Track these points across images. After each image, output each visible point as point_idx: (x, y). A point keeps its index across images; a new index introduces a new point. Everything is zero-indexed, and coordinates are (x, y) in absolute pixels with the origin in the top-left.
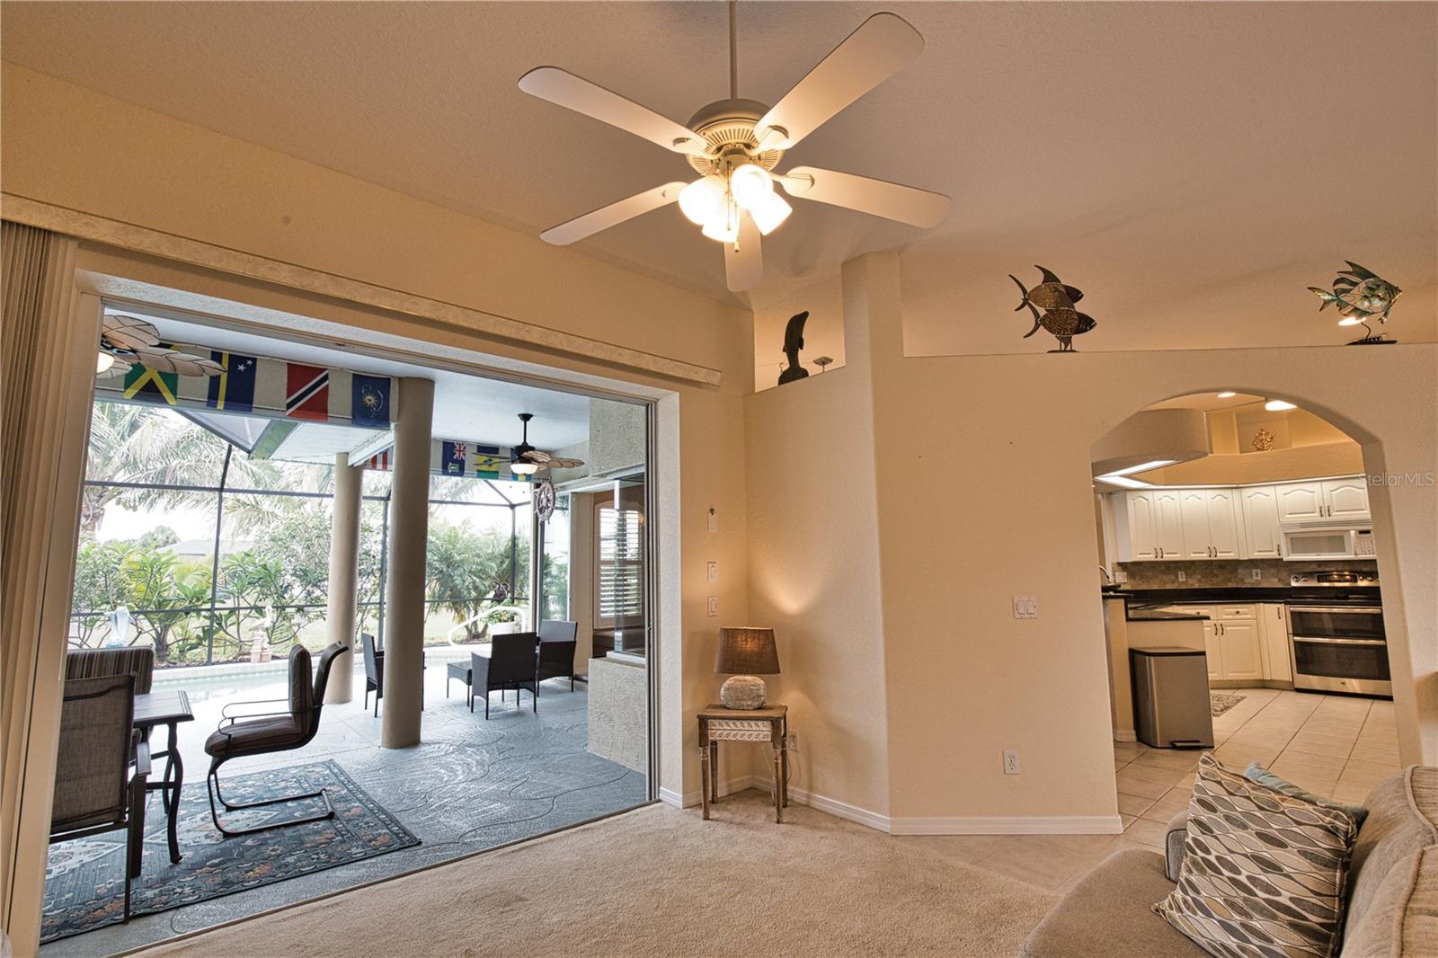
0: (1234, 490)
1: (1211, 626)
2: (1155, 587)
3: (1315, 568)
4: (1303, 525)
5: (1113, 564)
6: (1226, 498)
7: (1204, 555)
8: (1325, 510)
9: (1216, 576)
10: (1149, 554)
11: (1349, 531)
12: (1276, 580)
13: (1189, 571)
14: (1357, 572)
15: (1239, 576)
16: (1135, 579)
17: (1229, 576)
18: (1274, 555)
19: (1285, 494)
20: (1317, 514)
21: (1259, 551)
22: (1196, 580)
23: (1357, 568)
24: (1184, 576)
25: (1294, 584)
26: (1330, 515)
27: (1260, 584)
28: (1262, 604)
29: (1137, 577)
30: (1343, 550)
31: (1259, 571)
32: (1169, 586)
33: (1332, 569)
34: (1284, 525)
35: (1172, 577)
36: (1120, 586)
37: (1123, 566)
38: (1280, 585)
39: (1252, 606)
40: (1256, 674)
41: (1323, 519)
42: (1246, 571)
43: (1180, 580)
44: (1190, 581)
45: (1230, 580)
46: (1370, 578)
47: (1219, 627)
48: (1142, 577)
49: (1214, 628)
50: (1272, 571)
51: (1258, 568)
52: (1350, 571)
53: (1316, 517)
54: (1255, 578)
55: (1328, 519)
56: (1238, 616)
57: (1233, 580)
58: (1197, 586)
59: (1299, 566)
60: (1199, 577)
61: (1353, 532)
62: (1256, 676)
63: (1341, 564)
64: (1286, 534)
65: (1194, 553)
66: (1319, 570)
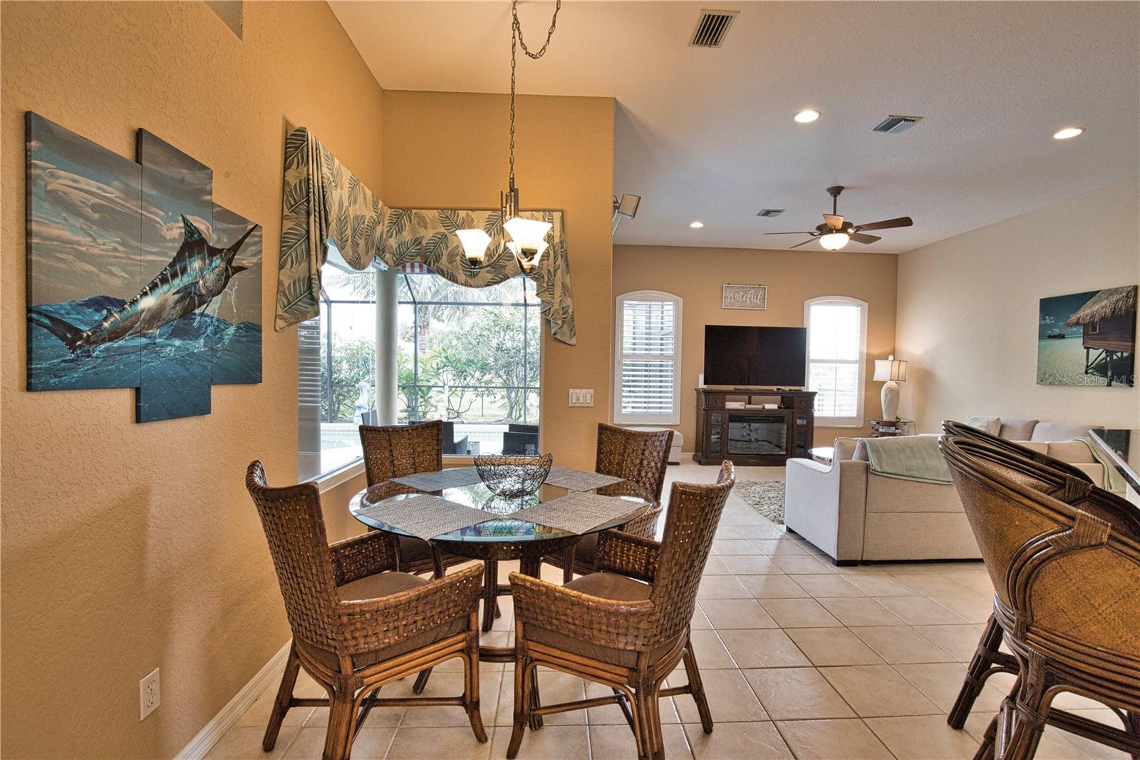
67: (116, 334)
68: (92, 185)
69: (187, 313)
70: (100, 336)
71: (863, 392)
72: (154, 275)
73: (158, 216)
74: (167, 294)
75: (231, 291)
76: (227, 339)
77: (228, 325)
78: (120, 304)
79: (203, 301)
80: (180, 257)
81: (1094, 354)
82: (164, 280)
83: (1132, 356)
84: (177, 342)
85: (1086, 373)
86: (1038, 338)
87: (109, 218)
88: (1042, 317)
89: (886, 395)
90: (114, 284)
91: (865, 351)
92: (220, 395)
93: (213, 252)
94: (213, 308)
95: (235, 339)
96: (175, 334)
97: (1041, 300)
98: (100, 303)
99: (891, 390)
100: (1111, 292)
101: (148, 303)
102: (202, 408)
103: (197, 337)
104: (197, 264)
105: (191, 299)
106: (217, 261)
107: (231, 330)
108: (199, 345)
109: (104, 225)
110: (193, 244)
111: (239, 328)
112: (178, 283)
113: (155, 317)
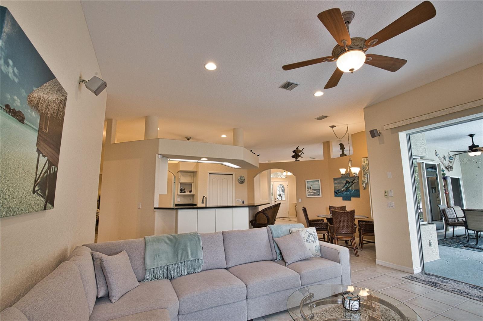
67: (340, 192)
68: (337, 181)
69: (347, 190)
70: (339, 193)
72: (343, 187)
73: (343, 181)
74: (345, 188)
75: (353, 186)
76: (353, 192)
77: (352, 190)
78: (340, 190)
79: (349, 188)
80: (346, 184)
82: (344, 187)
84: (346, 193)
87: (339, 183)
90: (339, 188)
92: (352, 198)
93: (350, 182)
94: (350, 189)
95: (354, 192)
96: (345, 192)
98: (338, 190)
101: (342, 189)
102: (350, 200)
103: (348, 192)
104: (348, 184)
105: (347, 188)
106: (350, 183)
107: (353, 191)
108: (349, 193)
109: (338, 184)
110: (347, 182)
111: (355, 190)
112: (345, 187)
113: (343, 191)
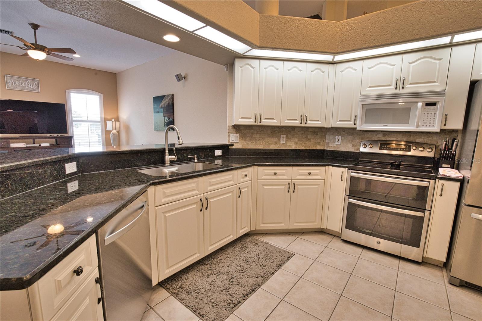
0: (330, 65)
1: (285, 185)
2: (261, 147)
3: (380, 137)
4: (379, 97)
5: (229, 126)
6: (323, 72)
7: (297, 122)
8: (401, 83)
9: (309, 140)
10: (250, 118)
11: (417, 102)
12: (350, 145)
13: (289, 135)
14: (412, 143)
15: (327, 141)
16: (245, 140)
17: (319, 141)
18: (350, 124)
19: (369, 68)
20: (393, 87)
21: (340, 121)
22: (293, 143)
23: (412, 139)
24: (285, 139)
25: (362, 150)
26: (403, 88)
27: (339, 148)
28: (331, 167)
29: (248, 139)
30: (406, 121)
31: (340, 137)
32: (272, 147)
33: (392, 139)
34: (363, 97)
35: (275, 139)
36: (232, 145)
37: (237, 128)
38: (352, 150)
39: (323, 168)
40: (316, 224)
41: (397, 92)
42: (331, 137)
43: (281, 142)
44: (289, 143)
45: (319, 144)
46: (422, 149)
47: (292, 186)
48: (251, 138)
49: (287, 186)
50: (350, 138)
51: (340, 135)
52: (407, 142)
53: (391, 90)
54: (336, 143)
55: (402, 91)
56: (310, 177)
57: (321, 143)
58: (293, 147)
59: (369, 135)
60: (296, 140)
61: (420, 104)
62: (315, 225)
63: (401, 135)
64: (363, 105)
65: (288, 120)
66: (383, 139)
71: (104, 136)
81: (166, 118)
83: (174, 119)
85: (165, 126)
86: (153, 112)
88: (154, 105)
89: (112, 137)
91: (103, 116)
97: (154, 97)
99: (114, 134)
100: (168, 96)
